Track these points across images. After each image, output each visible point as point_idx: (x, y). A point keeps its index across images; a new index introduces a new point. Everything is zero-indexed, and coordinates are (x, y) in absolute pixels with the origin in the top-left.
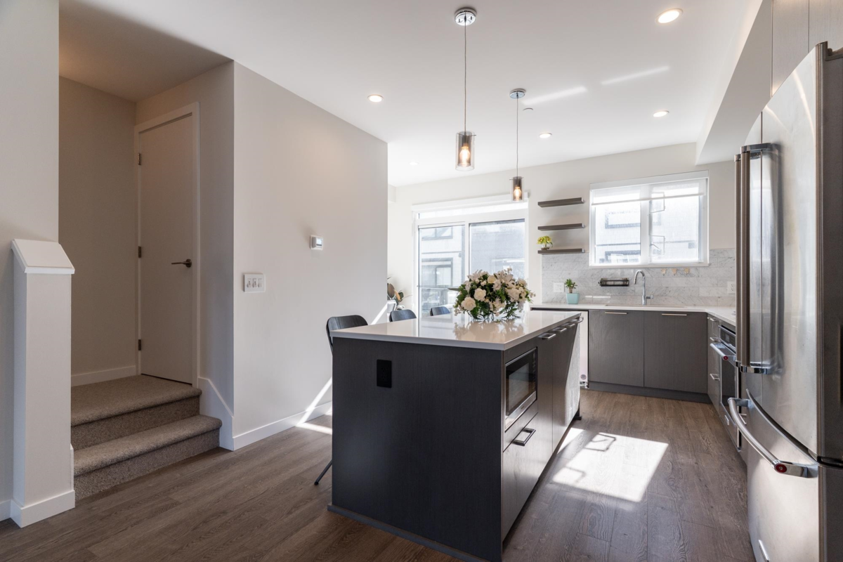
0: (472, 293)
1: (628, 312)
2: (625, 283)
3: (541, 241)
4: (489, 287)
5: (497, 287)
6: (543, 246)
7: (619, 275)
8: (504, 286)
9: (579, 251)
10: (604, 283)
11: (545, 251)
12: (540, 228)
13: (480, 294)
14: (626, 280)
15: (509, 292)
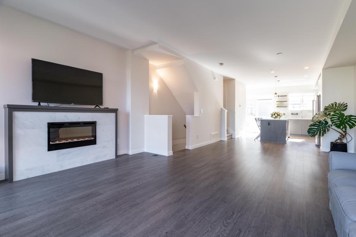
0: (274, 115)
1: (298, 120)
2: (297, 114)
3: (277, 104)
4: (277, 114)
5: (278, 114)
6: (277, 106)
7: (296, 112)
8: (279, 114)
9: (287, 107)
10: (292, 114)
11: (278, 107)
12: (277, 102)
13: (276, 115)
14: (297, 113)
15: (280, 115)
